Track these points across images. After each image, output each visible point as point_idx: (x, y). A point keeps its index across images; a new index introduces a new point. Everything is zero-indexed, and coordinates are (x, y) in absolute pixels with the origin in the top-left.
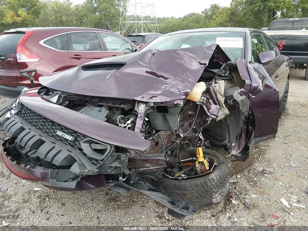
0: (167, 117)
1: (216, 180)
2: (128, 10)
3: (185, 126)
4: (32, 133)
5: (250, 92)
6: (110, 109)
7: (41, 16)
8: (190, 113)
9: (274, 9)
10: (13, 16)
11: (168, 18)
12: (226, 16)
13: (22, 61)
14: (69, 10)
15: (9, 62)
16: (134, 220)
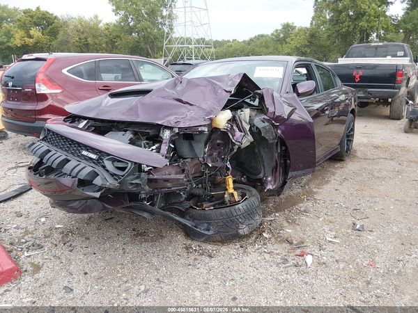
0: (194, 145)
1: (242, 211)
2: (175, 30)
3: (214, 156)
4: (59, 154)
5: (273, 119)
6: (135, 133)
7: (60, 37)
8: (218, 142)
9: (366, 29)
10: (23, 37)
11: (229, 41)
12: (304, 39)
13: (42, 92)
14: (97, 29)
15: (26, 94)
16: (160, 250)
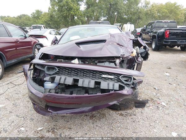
12: (48, 18)
